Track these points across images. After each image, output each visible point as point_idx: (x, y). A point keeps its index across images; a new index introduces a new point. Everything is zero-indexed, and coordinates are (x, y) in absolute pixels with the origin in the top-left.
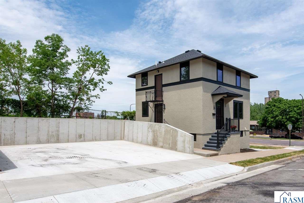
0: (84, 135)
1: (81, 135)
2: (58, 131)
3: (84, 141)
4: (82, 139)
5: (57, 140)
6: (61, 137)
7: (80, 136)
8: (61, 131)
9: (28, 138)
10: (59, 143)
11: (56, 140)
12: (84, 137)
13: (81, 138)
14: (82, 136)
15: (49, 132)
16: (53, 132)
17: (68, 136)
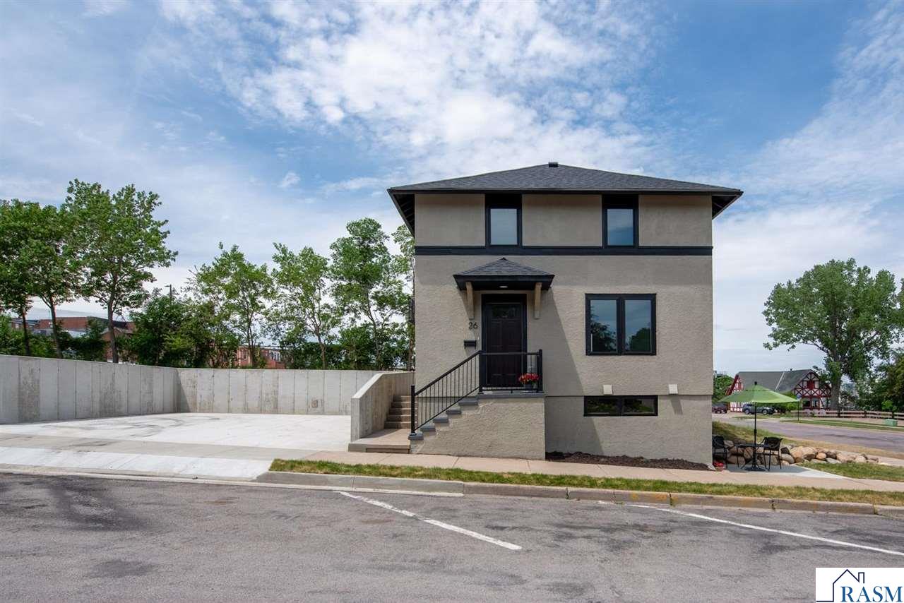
0: (323, 402)
1: (317, 401)
2: (276, 393)
3: (323, 413)
4: (319, 409)
5: (274, 408)
6: (281, 403)
7: (315, 404)
8: (281, 392)
9: (231, 402)
10: (277, 414)
11: (272, 407)
12: (322, 405)
13: (317, 407)
14: (319, 404)
15: (261, 393)
16: (267, 394)
17: (294, 403)
